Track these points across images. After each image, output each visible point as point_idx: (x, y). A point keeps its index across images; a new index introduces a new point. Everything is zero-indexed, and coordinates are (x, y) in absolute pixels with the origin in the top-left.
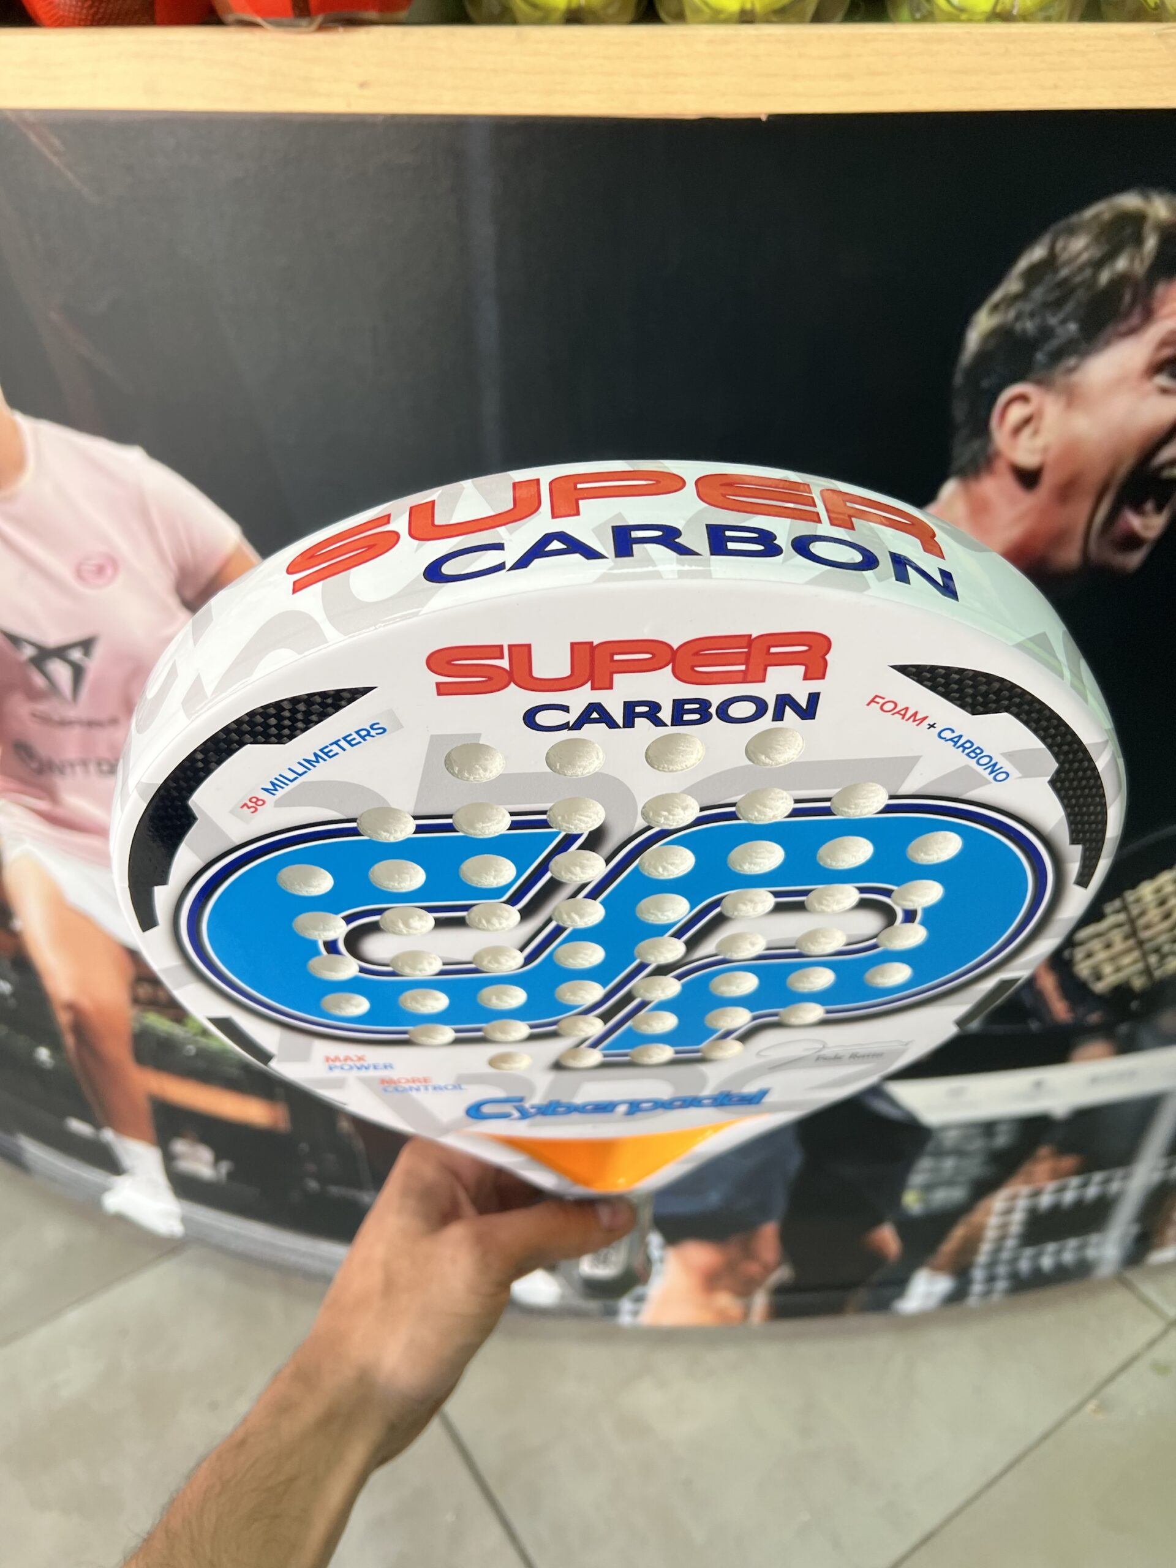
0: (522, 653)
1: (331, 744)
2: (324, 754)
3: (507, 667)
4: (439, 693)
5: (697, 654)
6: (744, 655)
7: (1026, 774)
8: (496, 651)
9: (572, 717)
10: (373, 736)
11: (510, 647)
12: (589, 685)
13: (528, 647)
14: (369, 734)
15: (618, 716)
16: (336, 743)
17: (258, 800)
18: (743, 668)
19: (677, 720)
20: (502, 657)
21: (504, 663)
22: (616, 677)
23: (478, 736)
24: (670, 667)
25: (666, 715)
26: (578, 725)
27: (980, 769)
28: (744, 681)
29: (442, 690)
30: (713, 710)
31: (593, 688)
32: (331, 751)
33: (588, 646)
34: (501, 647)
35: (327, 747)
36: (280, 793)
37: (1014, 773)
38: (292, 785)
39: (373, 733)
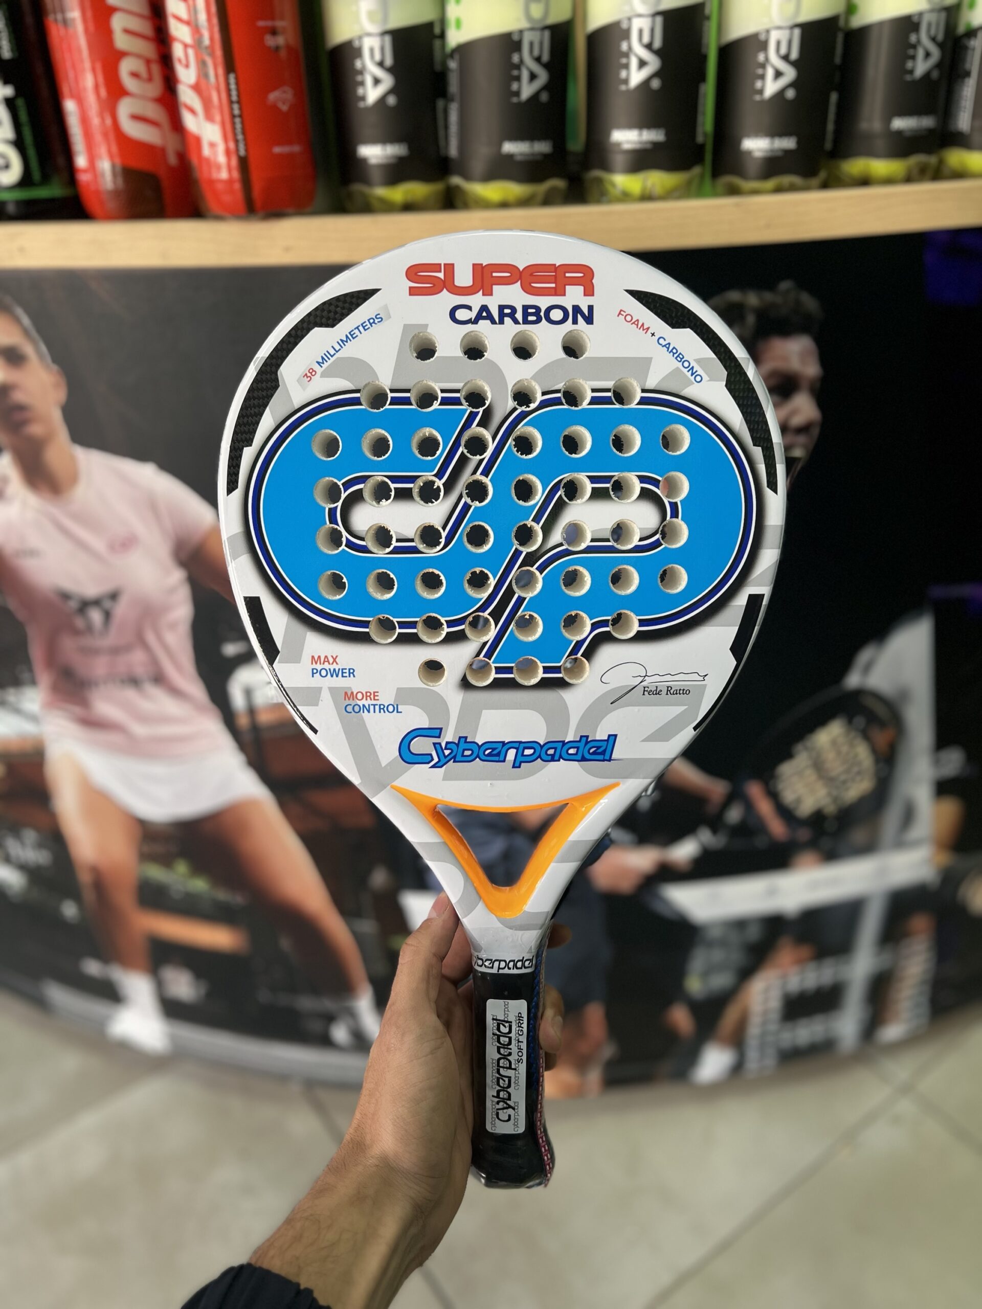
0: (450, 268)
1: (355, 329)
2: (351, 336)
3: (443, 278)
4: (410, 294)
5: (531, 275)
6: (554, 277)
7: (712, 379)
8: (436, 267)
9: (472, 315)
10: (376, 324)
11: (445, 265)
12: (481, 292)
13: (453, 265)
14: (374, 322)
15: (496, 315)
16: (357, 328)
17: (313, 371)
18: (553, 285)
19: (526, 321)
20: (440, 271)
21: (441, 275)
22: (495, 287)
23: (427, 326)
24: (519, 282)
25: (519, 316)
26: (475, 321)
27: (685, 371)
28: (556, 294)
29: (413, 292)
30: (542, 314)
31: (484, 295)
32: (354, 333)
33: (480, 266)
34: (440, 265)
35: (352, 331)
36: (325, 365)
37: (705, 377)
38: (332, 359)
39: (376, 321)
